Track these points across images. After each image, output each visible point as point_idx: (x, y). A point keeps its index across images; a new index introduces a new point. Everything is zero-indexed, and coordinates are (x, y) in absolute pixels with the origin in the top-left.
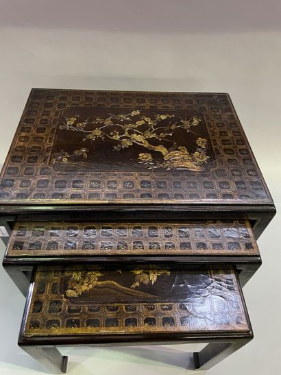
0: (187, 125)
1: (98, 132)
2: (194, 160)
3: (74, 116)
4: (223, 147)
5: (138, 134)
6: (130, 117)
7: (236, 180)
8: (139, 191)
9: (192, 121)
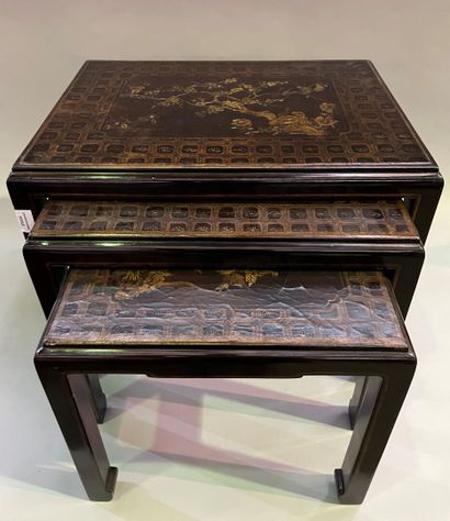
0: (306, 90)
1: (174, 100)
2: (314, 124)
3: (141, 85)
4: (360, 111)
5: (232, 101)
6: (223, 84)
7: (379, 143)
8: (229, 156)
9: (315, 87)
